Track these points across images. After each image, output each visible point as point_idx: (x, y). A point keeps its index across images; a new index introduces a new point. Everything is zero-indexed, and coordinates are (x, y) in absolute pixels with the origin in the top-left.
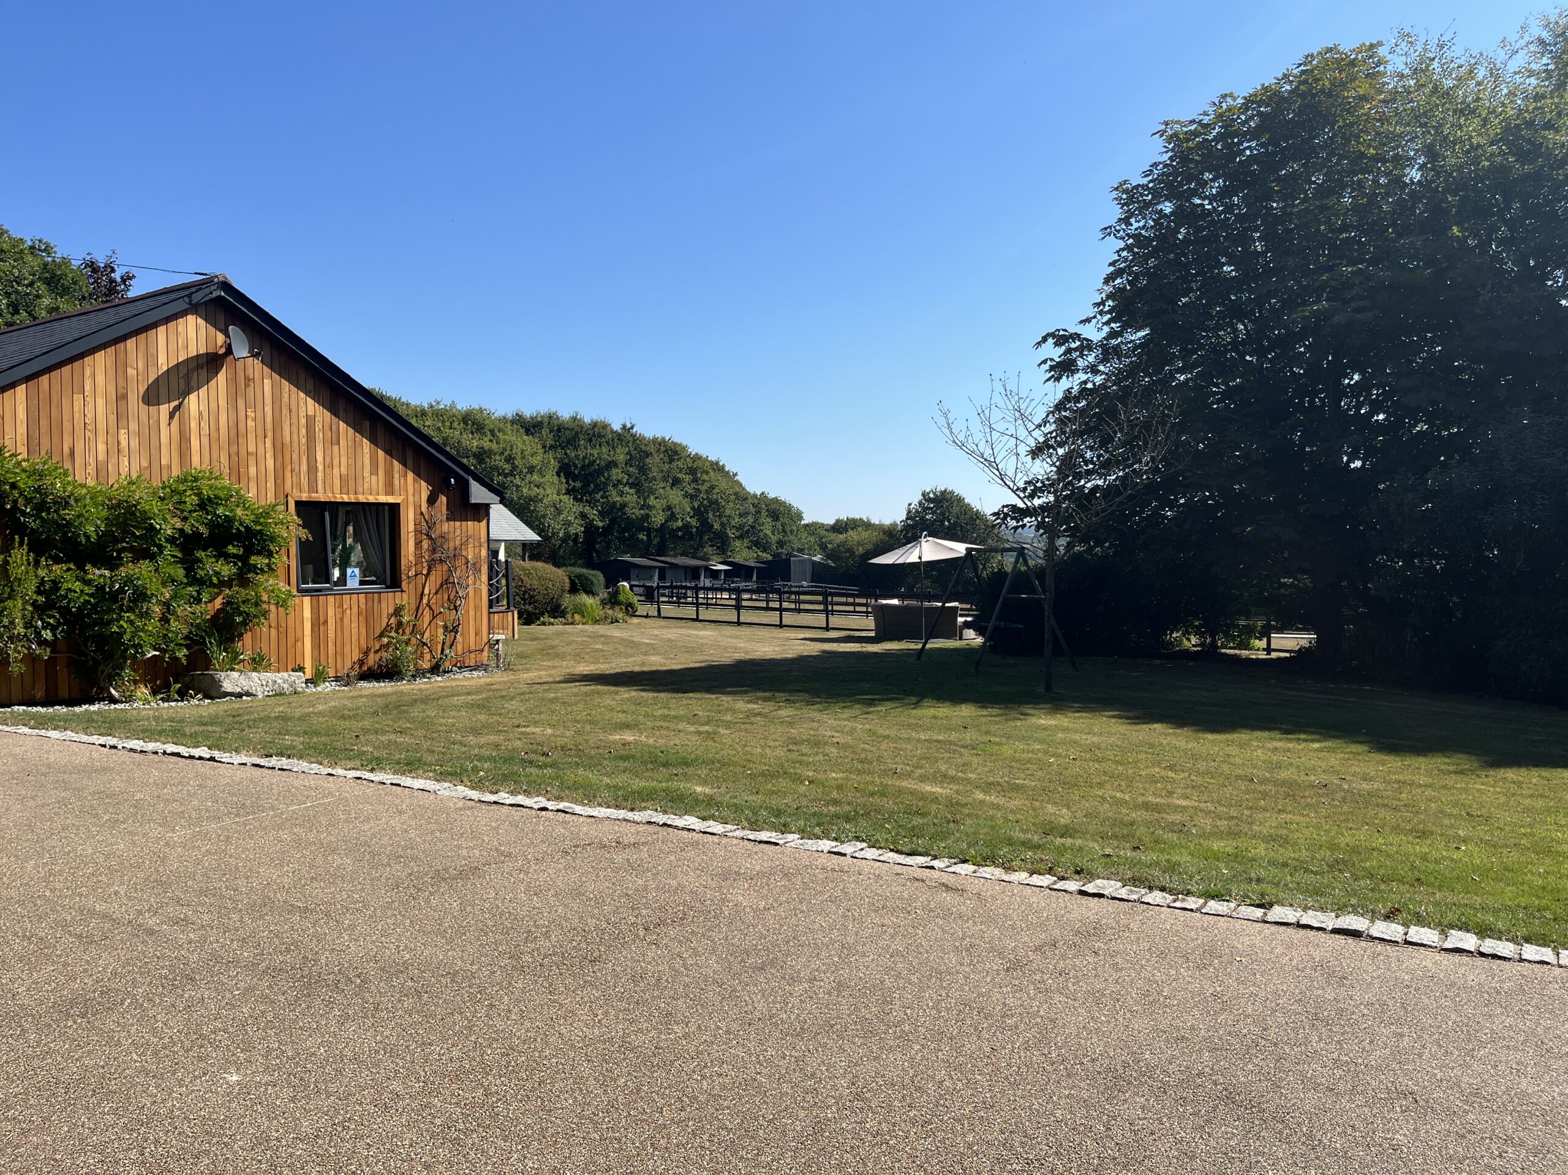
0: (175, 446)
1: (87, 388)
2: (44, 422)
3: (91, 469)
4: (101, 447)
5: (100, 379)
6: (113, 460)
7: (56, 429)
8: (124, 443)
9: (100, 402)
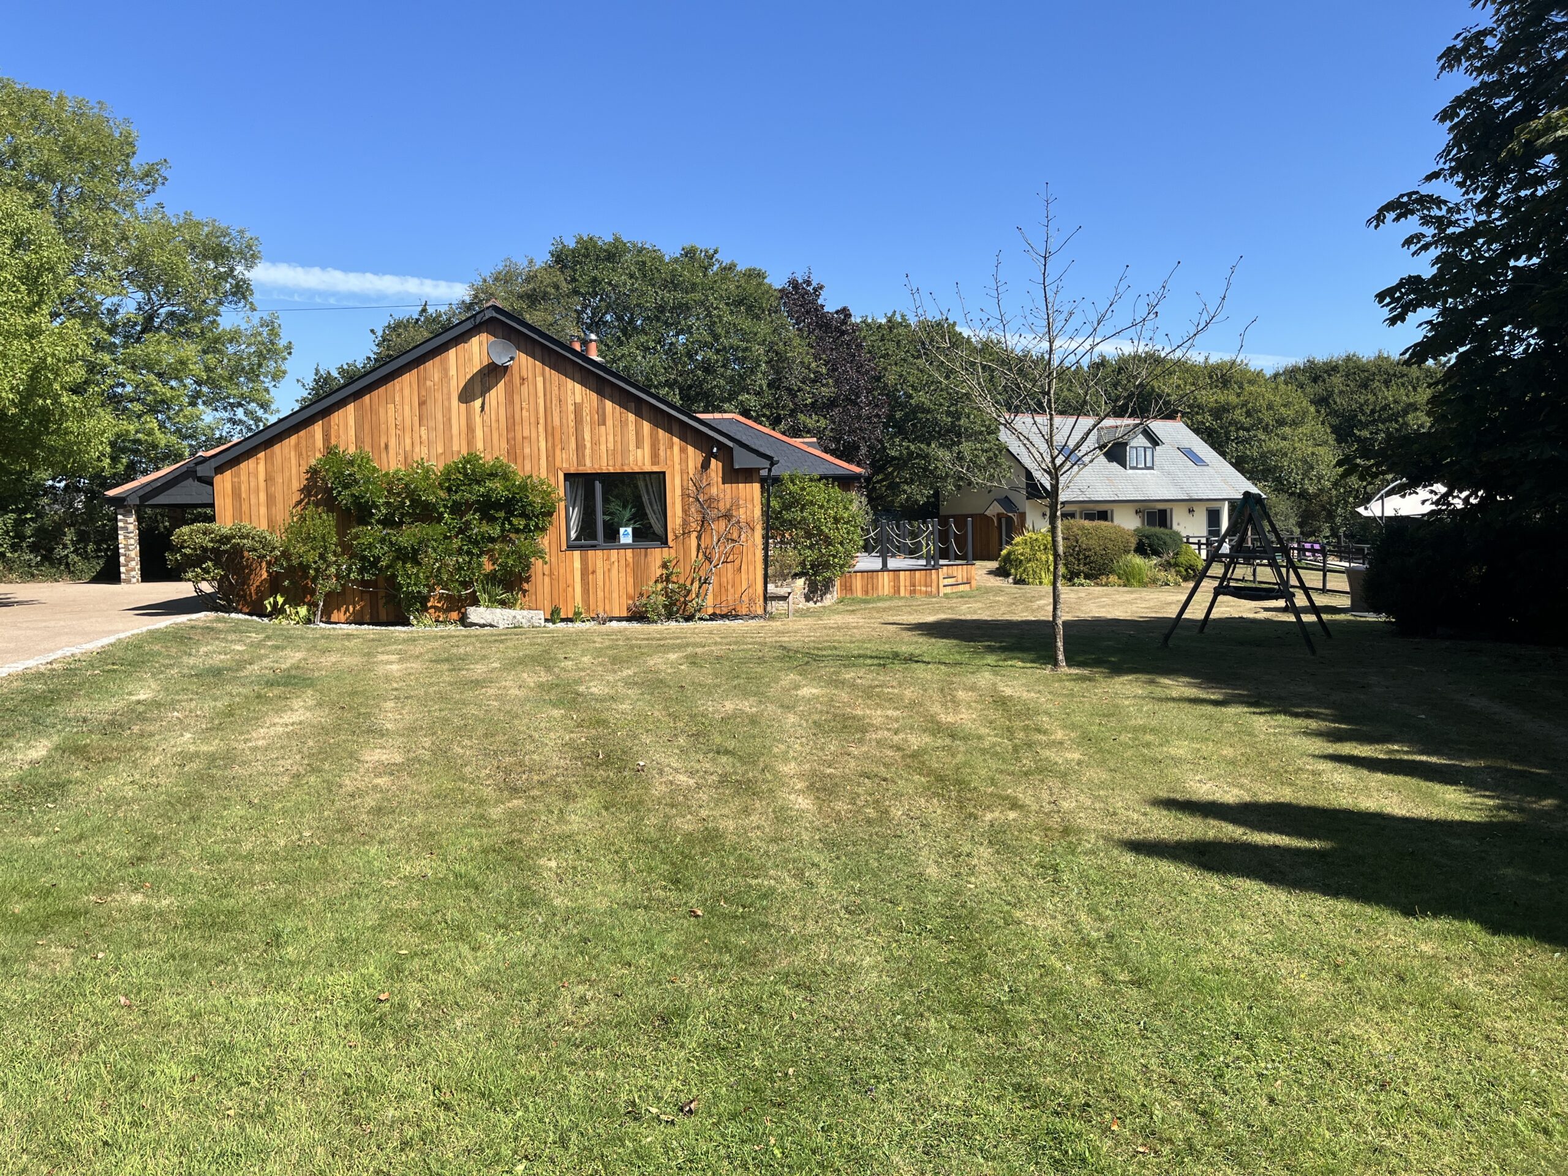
0: (463, 436)
1: (397, 399)
2: (367, 427)
3: (401, 458)
4: (408, 441)
5: (407, 392)
6: (417, 449)
7: (375, 430)
8: (424, 437)
9: (407, 408)
